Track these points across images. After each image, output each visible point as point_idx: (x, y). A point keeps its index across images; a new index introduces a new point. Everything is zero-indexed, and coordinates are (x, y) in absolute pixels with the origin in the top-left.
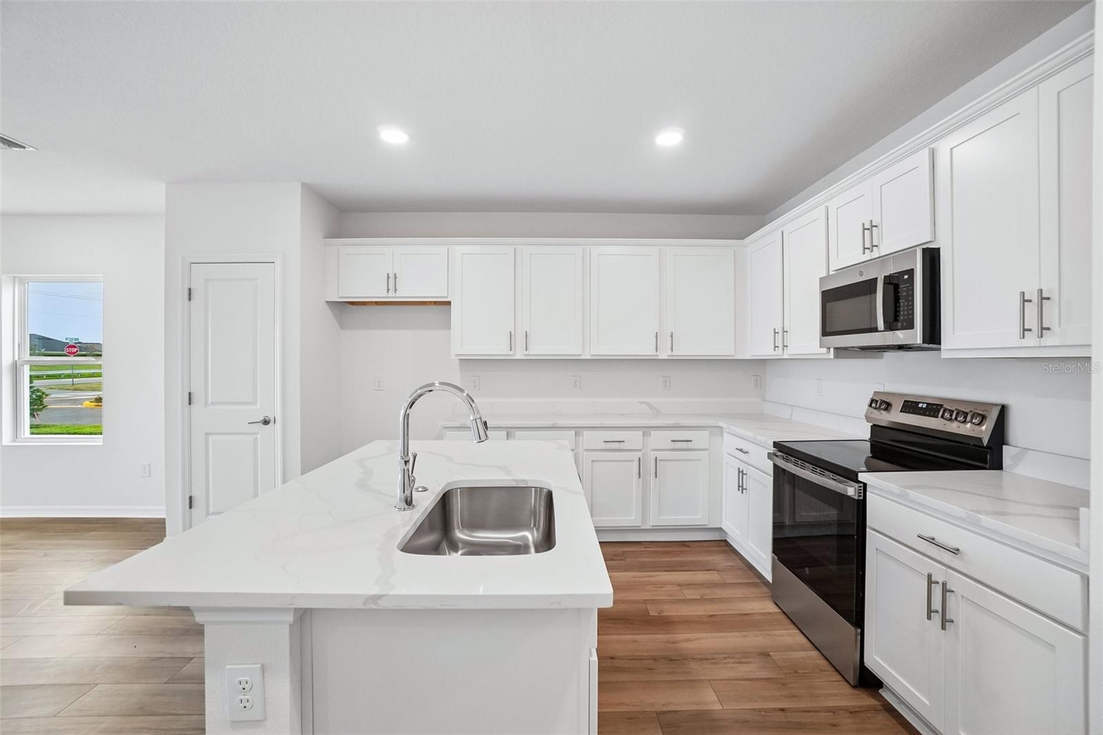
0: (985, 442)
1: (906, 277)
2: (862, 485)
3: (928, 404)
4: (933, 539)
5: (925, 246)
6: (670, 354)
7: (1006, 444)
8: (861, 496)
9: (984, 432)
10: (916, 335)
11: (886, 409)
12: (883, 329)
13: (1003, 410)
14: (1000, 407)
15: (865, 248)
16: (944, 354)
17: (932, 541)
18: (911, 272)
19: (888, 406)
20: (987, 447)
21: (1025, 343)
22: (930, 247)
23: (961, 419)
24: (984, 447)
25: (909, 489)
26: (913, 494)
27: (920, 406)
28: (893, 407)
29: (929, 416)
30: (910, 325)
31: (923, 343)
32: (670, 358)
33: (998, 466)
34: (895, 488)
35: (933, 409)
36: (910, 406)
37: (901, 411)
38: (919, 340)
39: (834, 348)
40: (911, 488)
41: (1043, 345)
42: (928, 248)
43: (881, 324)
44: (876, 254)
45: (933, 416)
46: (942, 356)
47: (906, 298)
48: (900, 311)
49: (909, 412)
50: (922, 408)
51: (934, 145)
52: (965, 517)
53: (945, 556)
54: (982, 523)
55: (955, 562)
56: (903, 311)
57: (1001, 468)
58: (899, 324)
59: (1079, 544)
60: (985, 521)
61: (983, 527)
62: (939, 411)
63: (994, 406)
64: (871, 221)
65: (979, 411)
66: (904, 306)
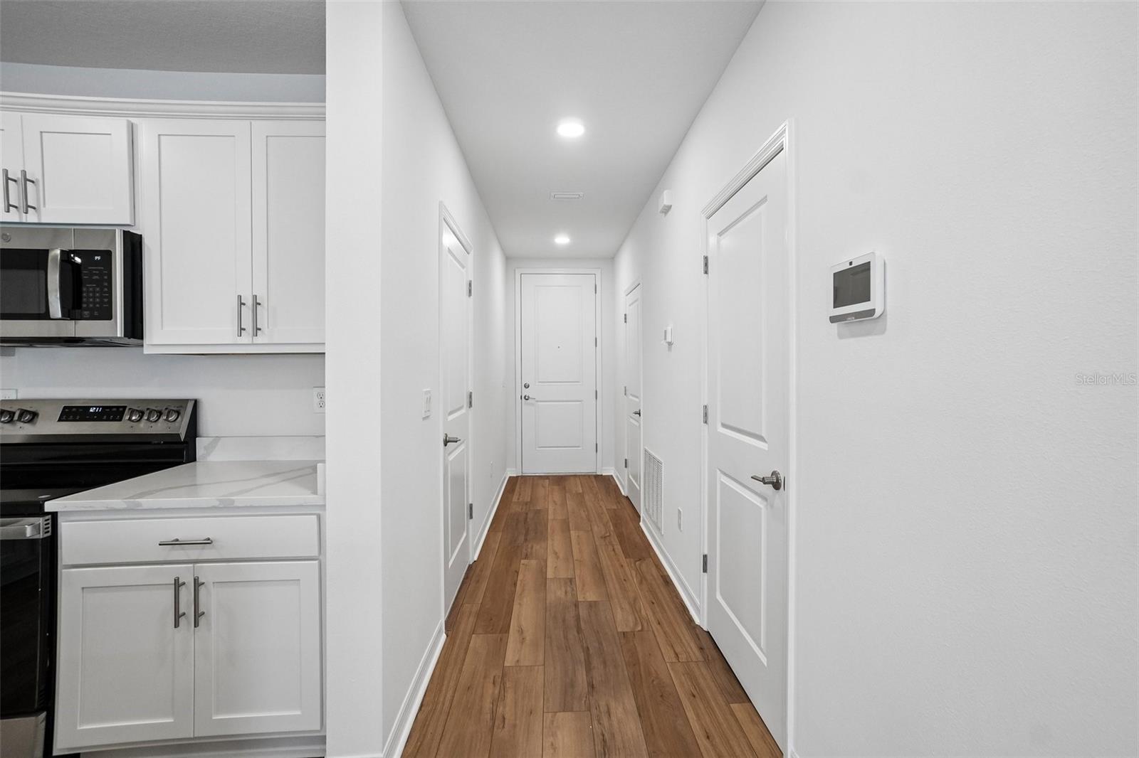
0: (183, 437)
1: (97, 258)
2: (49, 517)
3: (103, 407)
4: (177, 540)
5: (126, 229)
7: (201, 437)
8: (48, 532)
9: (181, 428)
10: (117, 326)
11: (30, 421)
12: (60, 315)
13: (196, 402)
14: (193, 402)
15: (9, 205)
16: (147, 350)
17: (176, 543)
18: (107, 255)
19: (34, 417)
20: (185, 442)
21: (241, 340)
22: (131, 231)
23: (154, 418)
24: (181, 443)
25: (140, 498)
26: (146, 502)
27: (91, 411)
28: (40, 416)
29: (108, 420)
30: (107, 314)
31: (125, 336)
33: (192, 458)
34: (118, 503)
35: (112, 411)
36: (72, 412)
37: (58, 420)
38: (120, 333)
40: (142, 495)
41: (255, 342)
42: (129, 231)
43: (56, 308)
44: (31, 217)
45: (114, 420)
46: (145, 352)
47: (99, 283)
48: (88, 297)
49: (74, 420)
50: (95, 413)
51: (133, 120)
52: (217, 504)
53: (193, 553)
54: (237, 504)
55: (207, 553)
56: (94, 297)
57: (194, 460)
58: (86, 313)
59: (315, 492)
60: (240, 500)
61: (239, 507)
62: (123, 413)
63: (187, 401)
64: (24, 173)
65: (174, 407)
66: (94, 292)
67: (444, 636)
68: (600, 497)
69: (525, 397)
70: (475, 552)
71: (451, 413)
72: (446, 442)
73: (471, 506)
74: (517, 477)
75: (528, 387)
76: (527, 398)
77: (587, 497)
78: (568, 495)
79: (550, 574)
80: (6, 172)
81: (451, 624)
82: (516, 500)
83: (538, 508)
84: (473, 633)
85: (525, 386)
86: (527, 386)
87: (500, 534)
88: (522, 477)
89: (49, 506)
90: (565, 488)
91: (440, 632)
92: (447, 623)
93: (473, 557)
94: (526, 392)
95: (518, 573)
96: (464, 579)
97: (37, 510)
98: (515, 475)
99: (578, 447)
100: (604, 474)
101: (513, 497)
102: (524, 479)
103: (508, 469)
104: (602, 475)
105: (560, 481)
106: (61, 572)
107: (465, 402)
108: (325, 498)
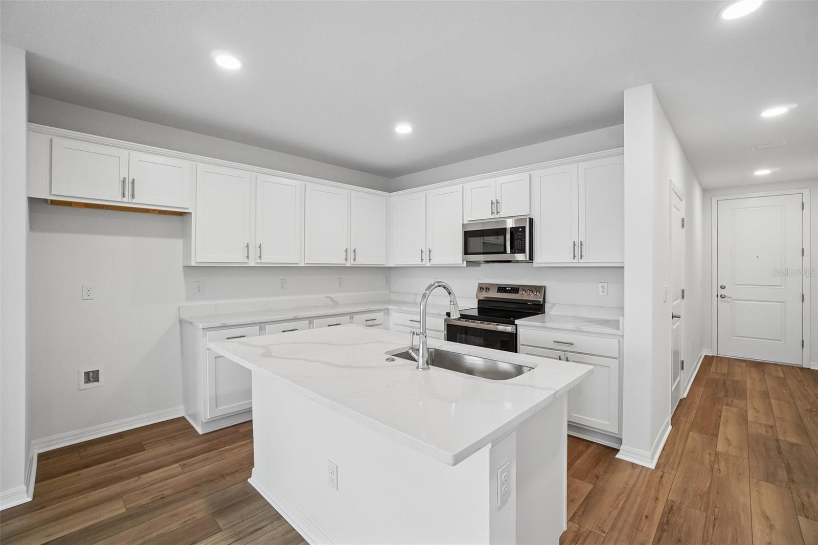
0: (542, 303)
1: (520, 229)
2: (516, 326)
3: (512, 287)
5: (528, 216)
6: (353, 263)
7: (546, 303)
8: (515, 331)
9: (540, 298)
10: (526, 256)
11: (488, 292)
12: (510, 252)
13: (545, 287)
15: (492, 212)
17: (560, 342)
18: (524, 228)
19: (487, 289)
21: (574, 261)
23: (531, 293)
26: (549, 324)
27: (507, 289)
28: (492, 290)
29: (513, 293)
30: (525, 251)
31: (529, 259)
32: (352, 266)
34: (538, 324)
35: (515, 290)
36: (502, 289)
37: (497, 292)
38: (527, 258)
39: (467, 261)
41: (580, 262)
42: (530, 218)
43: (509, 249)
44: (498, 216)
45: (515, 293)
46: (534, 266)
47: (521, 239)
48: (517, 245)
49: (502, 292)
50: (508, 290)
51: (531, 172)
52: (575, 329)
53: (564, 347)
54: (583, 330)
55: (570, 348)
56: (519, 245)
57: (545, 313)
58: (517, 251)
59: (618, 329)
60: (585, 329)
61: (583, 331)
62: (518, 291)
63: (542, 286)
64: (497, 200)
65: (540, 289)
66: (519, 243)
67: (670, 427)
68: (806, 384)
69: (721, 296)
70: (685, 390)
71: (674, 301)
72: (673, 317)
73: (682, 362)
74: (713, 357)
75: (725, 288)
76: (723, 297)
77: (789, 382)
78: (766, 376)
79: (750, 418)
80: (492, 201)
81: (675, 420)
82: (714, 371)
83: (736, 379)
84: (690, 431)
85: (721, 287)
86: (723, 287)
87: (702, 389)
88: (717, 357)
89: (517, 322)
90: (763, 371)
91: (668, 424)
92: (672, 419)
93: (683, 395)
94: (721, 292)
95: (721, 411)
96: (678, 405)
97: (513, 323)
98: (711, 355)
99: (780, 341)
100: (811, 368)
101: (710, 368)
102: (720, 359)
103: (703, 349)
104: (809, 369)
105: (759, 366)
106: (519, 347)
107: (680, 294)
108: (623, 332)
